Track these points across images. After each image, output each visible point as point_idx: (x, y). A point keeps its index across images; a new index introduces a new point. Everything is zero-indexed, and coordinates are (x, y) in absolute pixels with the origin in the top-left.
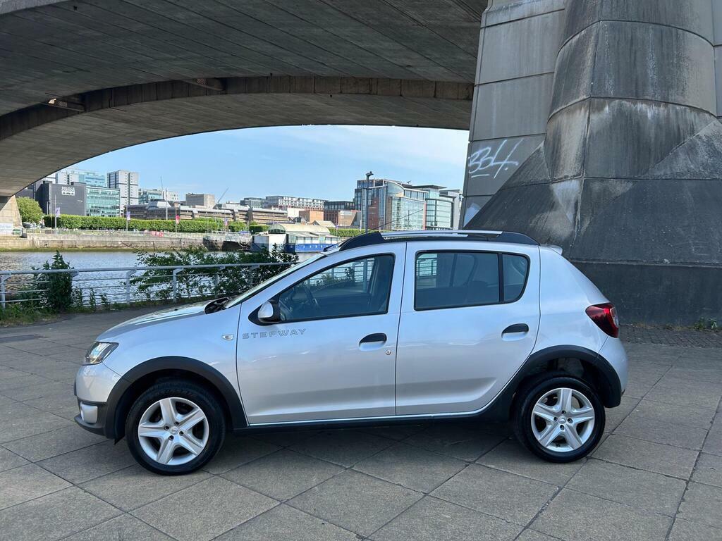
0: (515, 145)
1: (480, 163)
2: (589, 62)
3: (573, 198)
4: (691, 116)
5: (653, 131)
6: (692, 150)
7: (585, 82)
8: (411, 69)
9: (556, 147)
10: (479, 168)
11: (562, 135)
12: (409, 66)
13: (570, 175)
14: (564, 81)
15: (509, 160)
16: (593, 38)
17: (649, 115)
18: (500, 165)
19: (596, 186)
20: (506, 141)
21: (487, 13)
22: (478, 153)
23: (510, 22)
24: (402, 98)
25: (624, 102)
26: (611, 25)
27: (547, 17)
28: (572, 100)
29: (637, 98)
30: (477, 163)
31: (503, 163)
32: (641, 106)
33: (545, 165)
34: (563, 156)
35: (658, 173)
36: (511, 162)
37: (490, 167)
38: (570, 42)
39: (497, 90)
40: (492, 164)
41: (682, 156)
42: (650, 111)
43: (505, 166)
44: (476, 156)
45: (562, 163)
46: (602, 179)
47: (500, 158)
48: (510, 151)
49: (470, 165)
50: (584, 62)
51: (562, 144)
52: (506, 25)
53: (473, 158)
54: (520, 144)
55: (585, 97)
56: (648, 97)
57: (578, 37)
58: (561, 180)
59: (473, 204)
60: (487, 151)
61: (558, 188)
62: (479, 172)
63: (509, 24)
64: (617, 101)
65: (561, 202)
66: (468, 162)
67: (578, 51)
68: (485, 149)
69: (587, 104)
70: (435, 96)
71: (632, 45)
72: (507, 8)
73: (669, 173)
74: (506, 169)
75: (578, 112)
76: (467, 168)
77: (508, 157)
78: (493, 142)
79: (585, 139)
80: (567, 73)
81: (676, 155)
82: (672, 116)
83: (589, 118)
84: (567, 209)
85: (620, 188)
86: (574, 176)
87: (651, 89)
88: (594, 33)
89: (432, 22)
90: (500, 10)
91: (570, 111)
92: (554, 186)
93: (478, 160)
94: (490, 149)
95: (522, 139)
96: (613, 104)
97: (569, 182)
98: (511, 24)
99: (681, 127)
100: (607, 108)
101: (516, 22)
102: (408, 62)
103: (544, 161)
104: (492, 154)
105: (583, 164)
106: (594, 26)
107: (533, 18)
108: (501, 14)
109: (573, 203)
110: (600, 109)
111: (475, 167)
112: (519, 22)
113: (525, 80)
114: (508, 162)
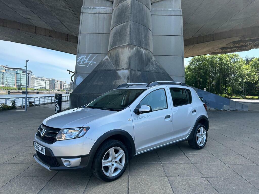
0: (94, 57)
1: (82, 61)
2: (128, 33)
3: (126, 75)
4: (151, 54)
5: (144, 57)
6: (152, 64)
7: (128, 39)
8: (29, 20)
9: (117, 59)
10: (81, 63)
11: (120, 55)
12: (29, 19)
13: (125, 68)
14: (118, 37)
15: (93, 61)
16: (129, 26)
17: (144, 52)
18: (89, 63)
19: (133, 72)
20: (91, 54)
21: (83, 8)
22: (81, 57)
23: (92, 13)
24: (19, 31)
25: (138, 47)
26: (134, 23)
27: (105, 15)
28: (123, 44)
29: (141, 47)
30: (80, 61)
31: (90, 62)
32: (142, 49)
33: (112, 64)
34: (121, 62)
35: (146, 70)
36: (93, 62)
37: (85, 63)
38: (119, 25)
39: (88, 36)
40: (86, 62)
41: (151, 66)
42: (144, 51)
43: (91, 63)
44: (80, 58)
45: (120, 64)
46: (134, 70)
47: (89, 60)
48: (93, 58)
49: (78, 61)
50: (126, 33)
51: (120, 58)
52: (90, 14)
53: (78, 59)
54: (96, 57)
55: (128, 44)
56: (143, 47)
57: (123, 24)
58: (121, 70)
59: (79, 76)
60: (84, 57)
61: (120, 73)
62: (81, 64)
63: (91, 14)
64: (136, 47)
65: (121, 77)
66: (77, 60)
67: (124, 28)
68: (84, 56)
69: (129, 46)
70: (35, 33)
71: (139, 31)
72: (91, 8)
73: (149, 70)
74: (92, 64)
75: (126, 48)
76: (77, 63)
77: (92, 60)
78: (86, 54)
79: (129, 57)
80: (119, 35)
81: (149, 65)
82: (148, 53)
83: (130, 50)
84: (124, 79)
85: (139, 73)
86: (126, 69)
87: (143, 45)
88: (129, 24)
89: (49, 4)
90: (88, 8)
91: (123, 47)
92: (118, 71)
93: (81, 60)
94: (85, 56)
95: (97, 55)
96: (135, 47)
97: (124, 70)
98: (92, 14)
99: (150, 57)
100: (134, 48)
101: (94, 14)
102: (29, 17)
103: (111, 63)
104: (86, 58)
105: (129, 65)
106: (129, 22)
107: (100, 14)
108: (88, 9)
109: (127, 77)
110: (133, 48)
111: (80, 62)
112: (95, 14)
113: (98, 34)
114: (92, 62)
